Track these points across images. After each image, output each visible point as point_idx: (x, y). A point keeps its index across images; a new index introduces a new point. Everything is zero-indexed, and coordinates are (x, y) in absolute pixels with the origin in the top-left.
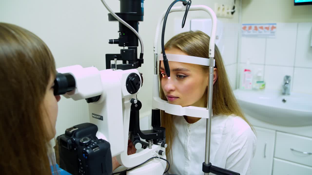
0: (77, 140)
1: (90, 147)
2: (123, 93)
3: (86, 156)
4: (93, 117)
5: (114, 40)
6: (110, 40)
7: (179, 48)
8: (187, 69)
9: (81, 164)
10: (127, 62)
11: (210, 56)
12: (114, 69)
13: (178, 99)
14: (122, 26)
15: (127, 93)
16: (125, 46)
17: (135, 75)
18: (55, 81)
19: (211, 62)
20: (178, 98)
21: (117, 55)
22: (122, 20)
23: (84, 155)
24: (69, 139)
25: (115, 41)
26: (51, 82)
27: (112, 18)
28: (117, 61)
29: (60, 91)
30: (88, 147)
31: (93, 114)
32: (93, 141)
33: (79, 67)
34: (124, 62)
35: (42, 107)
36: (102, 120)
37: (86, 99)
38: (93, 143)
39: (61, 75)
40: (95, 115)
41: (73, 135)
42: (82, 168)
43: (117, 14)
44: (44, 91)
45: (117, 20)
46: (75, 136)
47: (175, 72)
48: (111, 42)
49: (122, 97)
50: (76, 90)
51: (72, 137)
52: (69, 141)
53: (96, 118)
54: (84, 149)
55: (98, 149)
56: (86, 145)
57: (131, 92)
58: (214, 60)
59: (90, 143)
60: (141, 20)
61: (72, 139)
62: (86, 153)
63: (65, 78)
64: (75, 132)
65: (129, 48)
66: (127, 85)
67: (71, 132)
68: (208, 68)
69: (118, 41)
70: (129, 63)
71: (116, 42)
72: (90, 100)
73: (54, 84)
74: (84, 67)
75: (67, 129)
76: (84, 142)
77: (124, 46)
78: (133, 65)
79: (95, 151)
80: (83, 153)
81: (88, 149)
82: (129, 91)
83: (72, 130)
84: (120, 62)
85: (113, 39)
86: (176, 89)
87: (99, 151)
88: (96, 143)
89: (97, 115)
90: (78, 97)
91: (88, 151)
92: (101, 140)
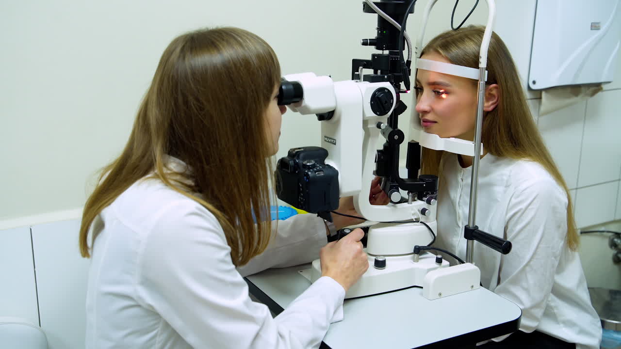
0: (301, 162)
1: (313, 170)
2: (365, 112)
3: (307, 178)
4: (325, 140)
5: (370, 39)
6: (363, 40)
7: (440, 53)
8: (448, 84)
9: (301, 189)
10: (379, 71)
11: (480, 66)
12: (358, 81)
13: (436, 124)
14: (381, 20)
15: (370, 113)
16: (385, 50)
17: (386, 90)
18: (281, 89)
19: (481, 75)
20: (436, 122)
21: (367, 61)
22: (382, 12)
23: (305, 177)
24: (292, 160)
25: (371, 41)
26: (276, 91)
27: (367, 9)
28: (363, 69)
29: (284, 101)
30: (311, 170)
31: (325, 137)
32: (318, 165)
33: (311, 75)
34: (375, 72)
35: (264, 116)
36: (335, 144)
37: (317, 115)
38: (318, 167)
39: (288, 83)
40: (328, 138)
41: (296, 156)
42: (302, 194)
43: (376, 3)
44: (267, 100)
45: (376, 13)
46: (298, 158)
47: (431, 86)
48: (365, 43)
49: (363, 118)
50: (303, 101)
51: (295, 158)
52: (291, 163)
53: (328, 142)
54: (306, 171)
55: (322, 174)
56: (309, 168)
57: (378, 113)
58: (486, 72)
59: (314, 166)
60: (412, 12)
61: (294, 160)
62: (307, 175)
63: (291, 87)
64: (298, 153)
65: (390, 52)
66: (372, 103)
67: (294, 152)
68: (477, 83)
69: (376, 41)
70: (381, 73)
71: (372, 43)
72: (322, 117)
73: (278, 93)
74: (318, 75)
75: (291, 150)
76: (308, 164)
77: (383, 50)
78: (386, 77)
79: (318, 175)
80: (305, 175)
81: (310, 171)
82: (375, 111)
83: (296, 151)
84: (370, 72)
85: (368, 39)
86: (432, 110)
87: (323, 176)
88: (321, 167)
89: (330, 138)
90: (306, 111)
91: (310, 173)
92: (327, 165)
